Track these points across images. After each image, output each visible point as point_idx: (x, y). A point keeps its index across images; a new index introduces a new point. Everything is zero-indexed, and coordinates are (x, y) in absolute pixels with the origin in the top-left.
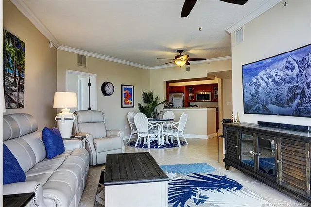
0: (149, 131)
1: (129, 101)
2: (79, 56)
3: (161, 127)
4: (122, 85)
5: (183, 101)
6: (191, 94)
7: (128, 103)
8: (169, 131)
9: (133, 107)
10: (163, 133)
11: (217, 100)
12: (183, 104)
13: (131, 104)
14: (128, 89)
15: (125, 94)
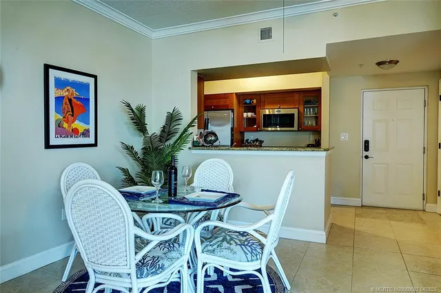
0: (141, 265)
1: (78, 124)
3: (193, 234)
4: (47, 68)
5: (232, 129)
6: (250, 114)
7: (75, 131)
8: (226, 252)
9: (95, 145)
10: (202, 257)
12: (232, 135)
13: (86, 134)
14: (75, 85)
15: (57, 99)
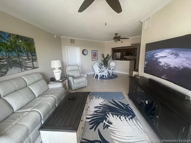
2: (71, 40)
4: (92, 51)
9: (97, 60)
11: (136, 55)
